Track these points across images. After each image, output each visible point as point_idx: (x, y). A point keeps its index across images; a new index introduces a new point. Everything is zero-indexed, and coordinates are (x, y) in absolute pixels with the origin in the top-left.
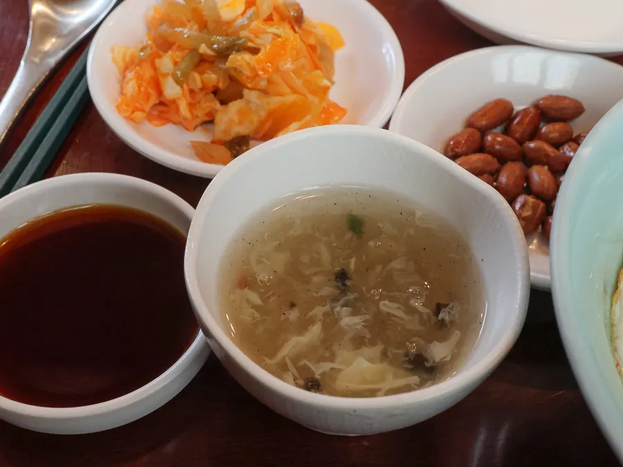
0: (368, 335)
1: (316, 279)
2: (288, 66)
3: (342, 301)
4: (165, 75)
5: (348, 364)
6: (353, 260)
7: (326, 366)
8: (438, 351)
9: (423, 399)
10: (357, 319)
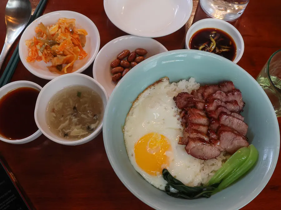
0: (78, 123)
1: (68, 109)
2: (68, 48)
3: (73, 115)
4: (38, 50)
5: (73, 130)
6: (77, 104)
7: (68, 131)
8: (93, 126)
9: (87, 139)
10: (76, 119)
